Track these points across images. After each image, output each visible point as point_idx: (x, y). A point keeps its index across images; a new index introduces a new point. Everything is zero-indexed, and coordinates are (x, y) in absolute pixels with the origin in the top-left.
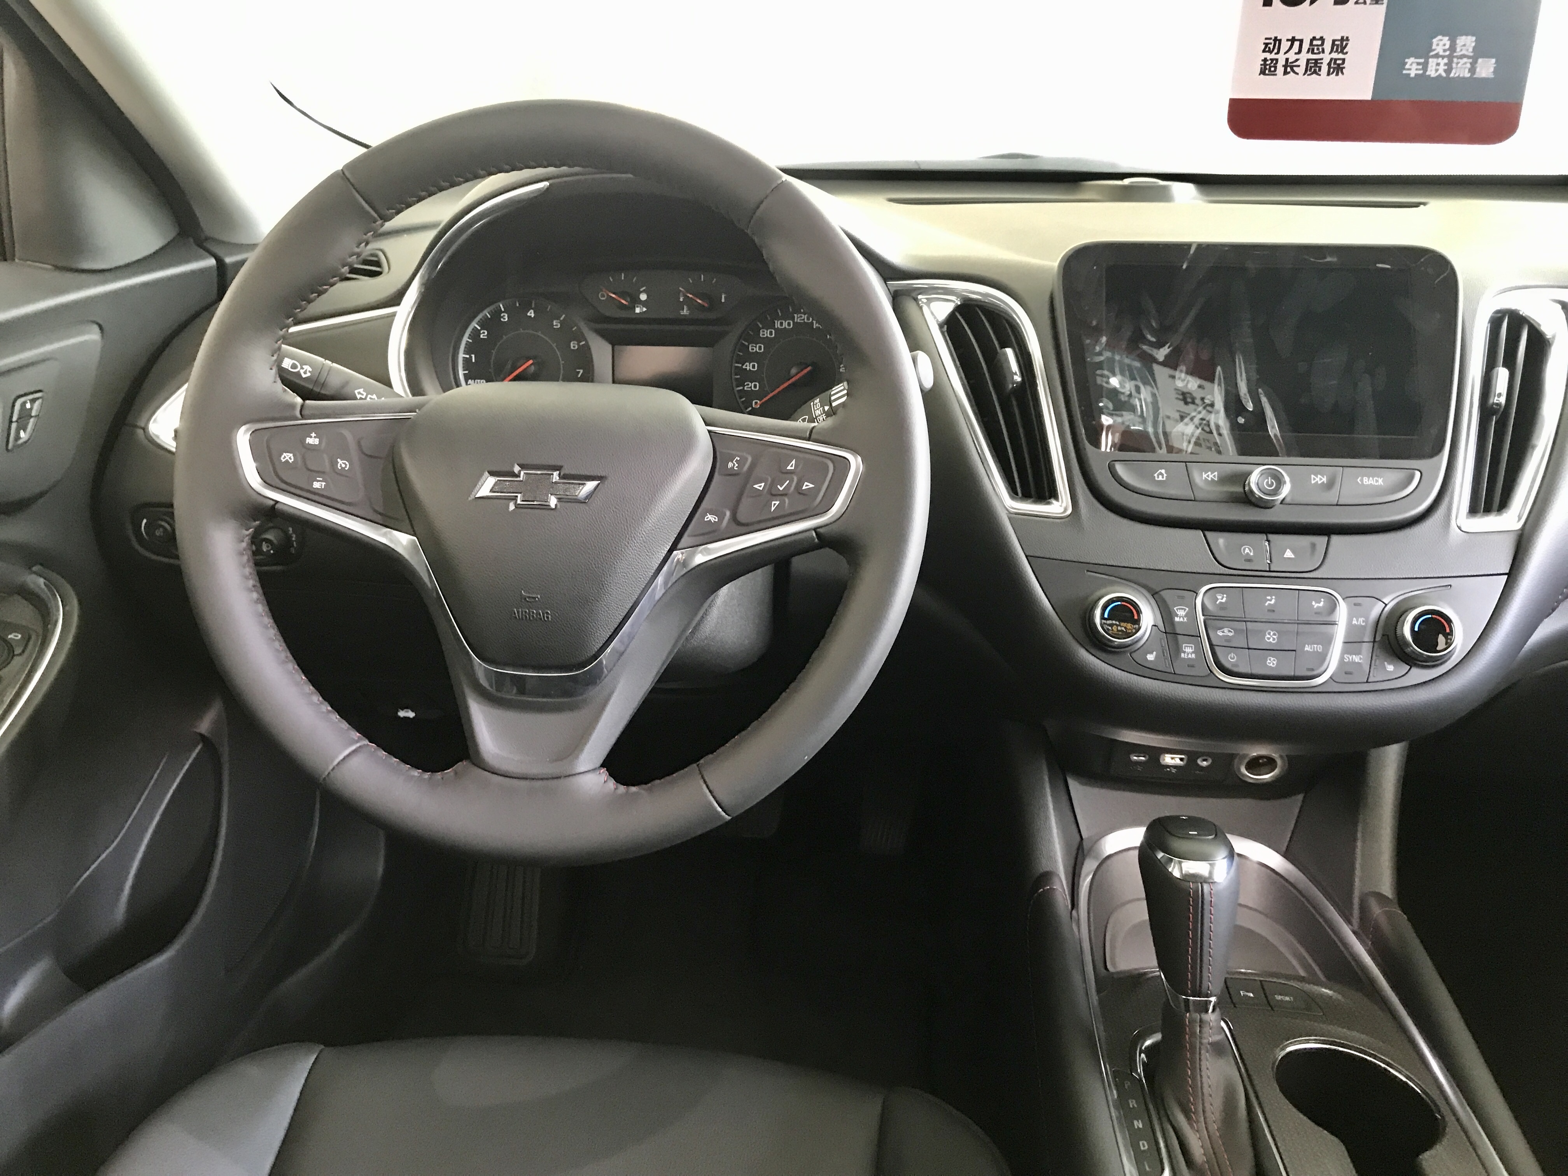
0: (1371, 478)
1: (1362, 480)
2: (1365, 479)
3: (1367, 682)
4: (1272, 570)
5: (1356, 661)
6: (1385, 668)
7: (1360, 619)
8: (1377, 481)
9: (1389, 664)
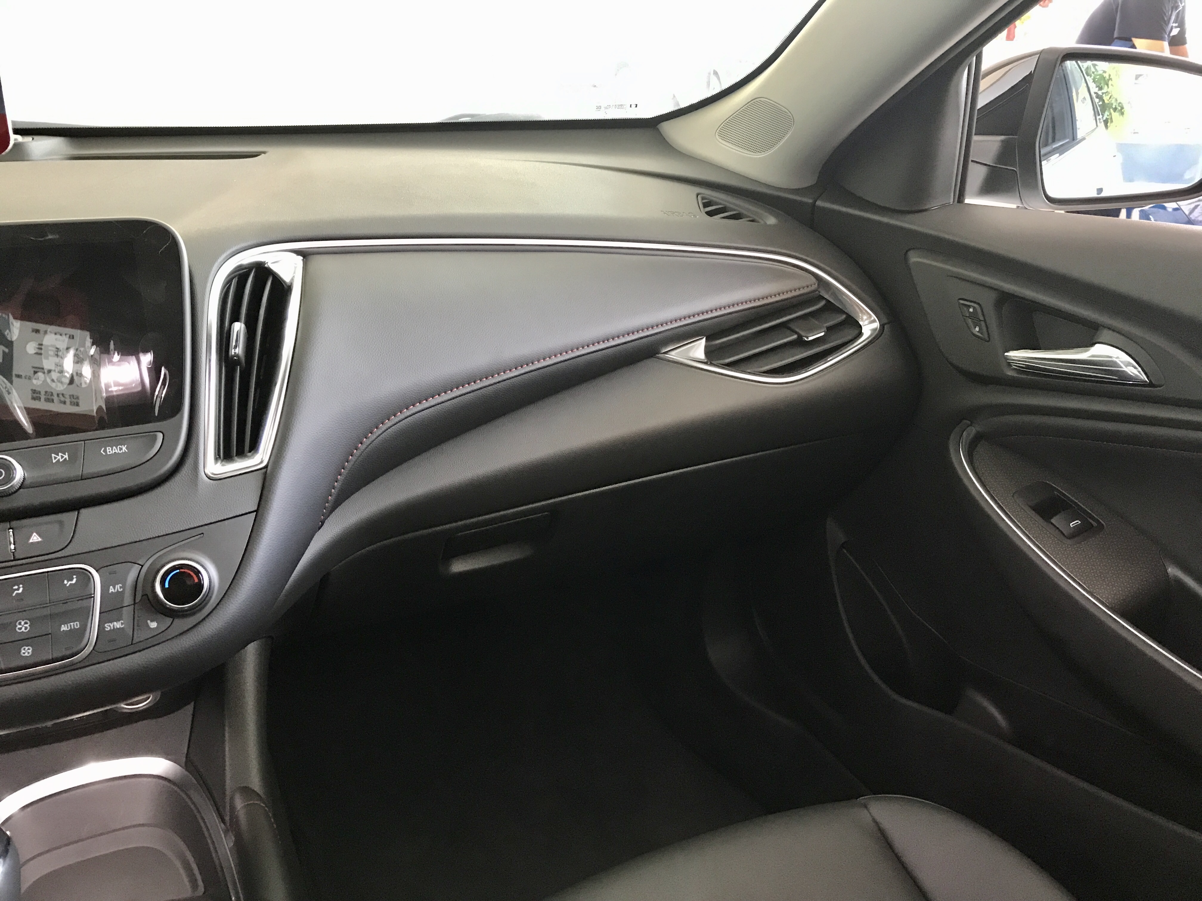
0: (114, 448)
1: (105, 451)
2: (109, 449)
3: (132, 644)
4: (17, 557)
5: (118, 627)
6: (148, 626)
7: (116, 586)
8: (121, 449)
9: (152, 621)
